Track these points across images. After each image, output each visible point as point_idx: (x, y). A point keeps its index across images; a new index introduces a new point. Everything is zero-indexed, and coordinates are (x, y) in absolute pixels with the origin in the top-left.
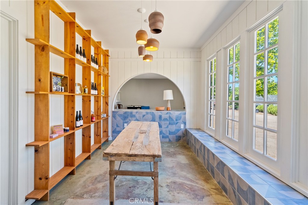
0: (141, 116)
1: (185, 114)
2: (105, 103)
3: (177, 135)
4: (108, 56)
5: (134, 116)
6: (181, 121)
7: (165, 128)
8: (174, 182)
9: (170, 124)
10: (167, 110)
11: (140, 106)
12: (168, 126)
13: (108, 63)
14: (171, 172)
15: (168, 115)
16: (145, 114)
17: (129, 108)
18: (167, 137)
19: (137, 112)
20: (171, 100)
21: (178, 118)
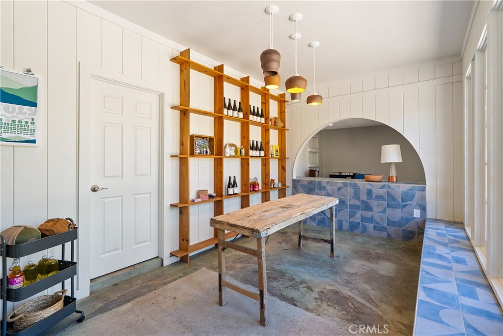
0: (336, 188)
1: (424, 189)
2: (281, 168)
3: (404, 228)
4: (284, 101)
5: (324, 188)
6: (414, 202)
7: (379, 212)
8: (337, 292)
9: (388, 206)
10: (389, 181)
11: (352, 174)
12: (385, 210)
13: (285, 112)
14: (345, 279)
15: (385, 190)
16: (342, 185)
17: (331, 176)
18: (385, 229)
19: (328, 183)
20: (396, 164)
21: (407, 197)
